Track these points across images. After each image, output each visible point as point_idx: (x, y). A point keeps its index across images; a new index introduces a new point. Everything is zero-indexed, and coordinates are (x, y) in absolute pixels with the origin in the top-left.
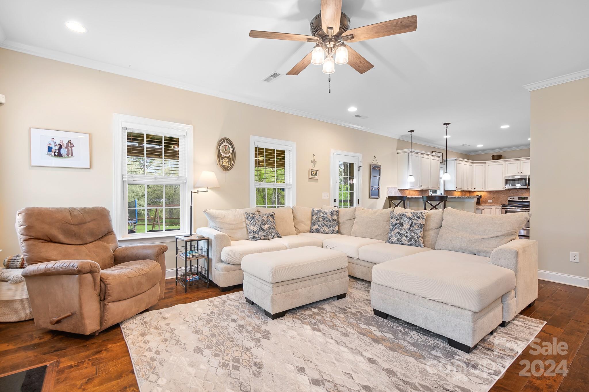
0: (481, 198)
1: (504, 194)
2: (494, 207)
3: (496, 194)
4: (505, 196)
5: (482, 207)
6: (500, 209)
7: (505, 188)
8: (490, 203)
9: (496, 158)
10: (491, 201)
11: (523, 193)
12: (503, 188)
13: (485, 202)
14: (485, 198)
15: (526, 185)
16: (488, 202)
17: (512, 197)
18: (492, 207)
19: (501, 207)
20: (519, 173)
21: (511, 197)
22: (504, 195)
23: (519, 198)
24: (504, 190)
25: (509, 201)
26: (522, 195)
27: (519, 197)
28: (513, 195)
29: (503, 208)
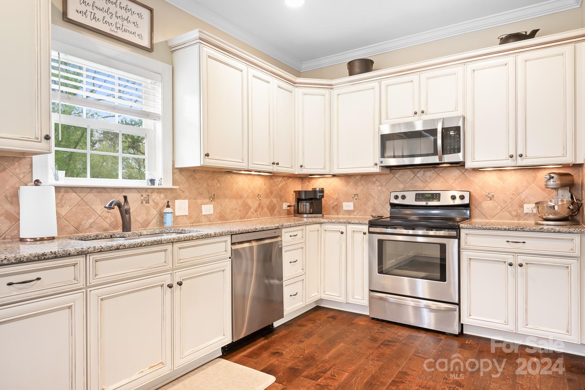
0: (323, 196)
1: (381, 185)
2: (350, 227)
3: (362, 185)
4: (384, 189)
5: (318, 226)
6: (364, 234)
7: (382, 165)
8: (349, 212)
9: (357, 69)
10: (348, 206)
11: (428, 179)
12: (376, 164)
13: (337, 208)
14: (336, 197)
15: (435, 153)
16: (345, 208)
17: (400, 194)
18: (342, 228)
19: (365, 228)
20: (416, 113)
21: (396, 194)
22: (380, 188)
23: (419, 197)
24: (377, 170)
25: (393, 205)
26: (425, 187)
27: (416, 194)
28: (401, 186)
29: (372, 229)
